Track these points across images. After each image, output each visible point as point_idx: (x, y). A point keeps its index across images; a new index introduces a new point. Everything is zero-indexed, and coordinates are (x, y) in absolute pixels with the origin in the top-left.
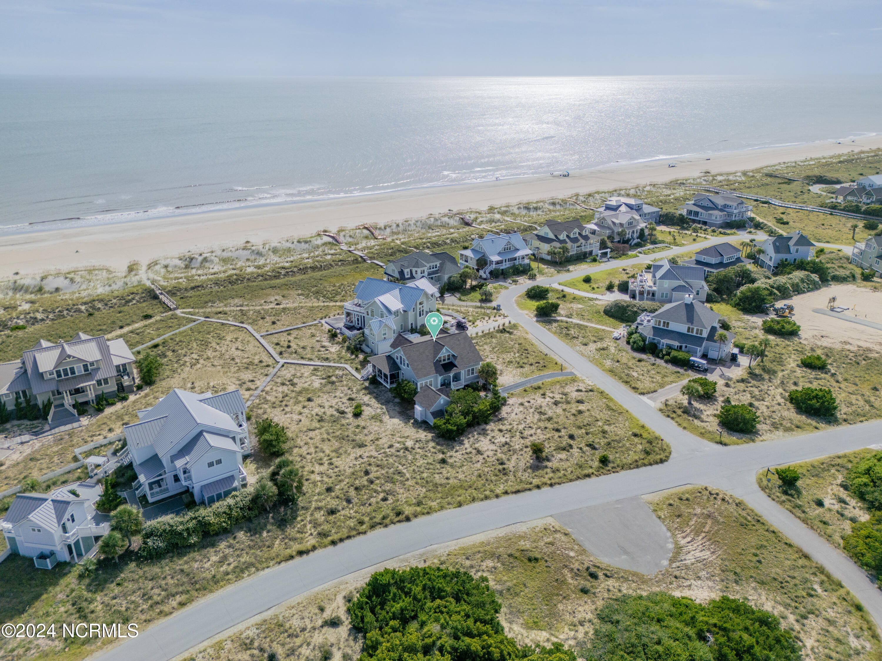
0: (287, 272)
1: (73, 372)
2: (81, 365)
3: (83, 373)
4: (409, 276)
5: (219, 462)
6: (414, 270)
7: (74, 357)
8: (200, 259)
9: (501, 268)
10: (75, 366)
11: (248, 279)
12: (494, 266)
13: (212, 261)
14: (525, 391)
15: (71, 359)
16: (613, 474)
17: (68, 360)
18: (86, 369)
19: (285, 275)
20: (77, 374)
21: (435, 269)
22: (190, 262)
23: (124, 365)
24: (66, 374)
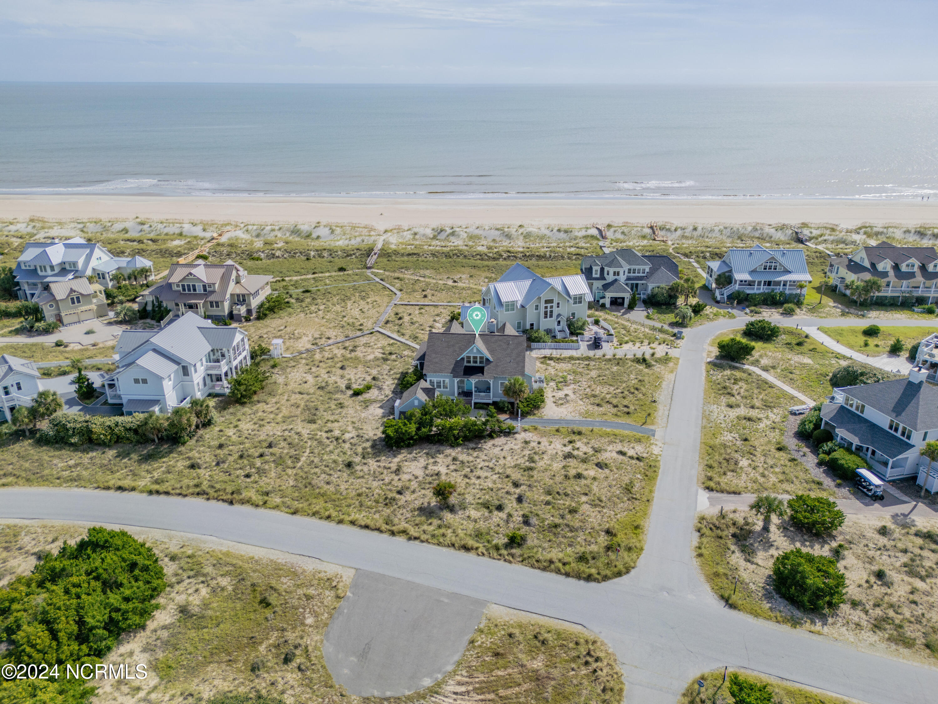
0: (509, 256)
1: (195, 290)
2: (201, 284)
3: (202, 292)
4: (598, 276)
5: (145, 381)
6: (606, 269)
7: (194, 276)
8: (449, 231)
9: (748, 292)
10: (196, 284)
11: (465, 256)
12: (737, 287)
13: (458, 236)
14: (557, 431)
15: (192, 277)
16: (502, 562)
17: (190, 277)
18: (205, 290)
19: (505, 259)
20: (197, 292)
21: (641, 274)
22: (439, 233)
23: (244, 296)
24: (189, 290)
